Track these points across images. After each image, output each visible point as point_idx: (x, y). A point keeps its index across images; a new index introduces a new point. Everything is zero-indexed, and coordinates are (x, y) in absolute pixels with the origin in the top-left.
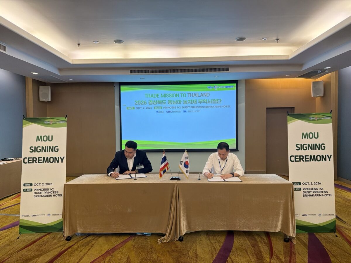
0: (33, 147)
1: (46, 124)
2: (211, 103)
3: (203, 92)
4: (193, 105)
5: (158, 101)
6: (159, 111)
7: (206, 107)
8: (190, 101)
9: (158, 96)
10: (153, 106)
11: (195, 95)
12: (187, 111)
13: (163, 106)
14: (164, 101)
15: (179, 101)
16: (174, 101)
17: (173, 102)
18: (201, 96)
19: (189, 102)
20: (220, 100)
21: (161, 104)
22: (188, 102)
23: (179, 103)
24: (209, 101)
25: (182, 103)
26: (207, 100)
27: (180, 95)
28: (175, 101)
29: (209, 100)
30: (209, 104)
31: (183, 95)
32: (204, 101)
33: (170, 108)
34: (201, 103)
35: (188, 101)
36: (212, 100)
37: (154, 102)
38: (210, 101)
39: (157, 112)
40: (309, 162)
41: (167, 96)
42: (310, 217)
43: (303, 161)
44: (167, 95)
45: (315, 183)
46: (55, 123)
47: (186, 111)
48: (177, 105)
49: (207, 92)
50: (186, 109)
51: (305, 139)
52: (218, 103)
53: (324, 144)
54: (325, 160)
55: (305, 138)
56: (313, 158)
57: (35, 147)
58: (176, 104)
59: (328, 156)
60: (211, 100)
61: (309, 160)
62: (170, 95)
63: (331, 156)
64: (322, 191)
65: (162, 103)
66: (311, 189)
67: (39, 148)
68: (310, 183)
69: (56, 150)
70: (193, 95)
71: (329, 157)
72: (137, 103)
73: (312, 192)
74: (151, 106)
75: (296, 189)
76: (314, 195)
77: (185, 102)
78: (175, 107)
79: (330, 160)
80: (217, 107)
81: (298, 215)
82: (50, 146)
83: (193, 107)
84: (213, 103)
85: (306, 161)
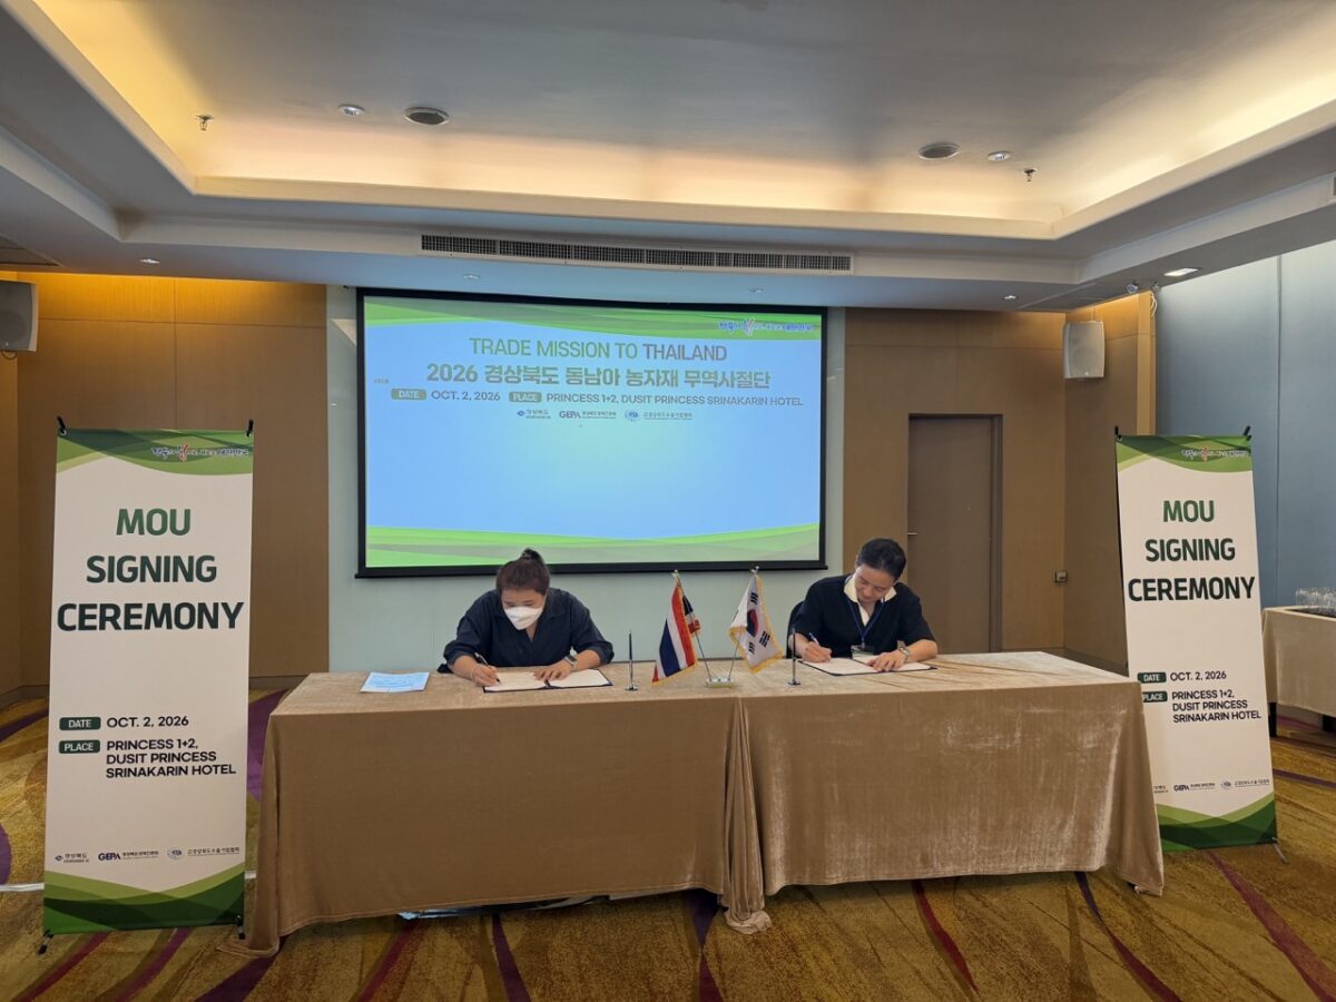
0: (101, 559)
1: (160, 459)
2: (733, 386)
3: (702, 343)
4: (665, 390)
5: (525, 367)
6: (529, 411)
7: (712, 401)
8: (653, 376)
9: (526, 351)
10: (504, 389)
11: (671, 352)
12: (641, 414)
13: (544, 389)
14: (548, 372)
15: (608, 374)
16: (589, 372)
17: (586, 374)
18: (694, 356)
19: (649, 379)
20: (764, 377)
21: (538, 383)
22: (644, 380)
23: (608, 380)
24: (724, 379)
25: (623, 380)
26: (716, 372)
27: (614, 350)
28: (595, 372)
29: (724, 373)
30: (725, 392)
31: (624, 348)
32: (707, 375)
33: (575, 398)
34: (693, 386)
35: (645, 375)
36: (736, 376)
37: (510, 374)
38: (728, 377)
39: (520, 413)
40: (1189, 600)
41: (564, 352)
42: (1198, 791)
43: (1171, 598)
44: (563, 345)
45: (1210, 675)
46: (200, 457)
47: (636, 415)
48: (602, 390)
49: (718, 342)
50: (636, 407)
51: (1173, 522)
52: (756, 386)
53: (1230, 541)
54: (1237, 595)
55: (1173, 518)
56: (1201, 589)
57: (111, 559)
58: (599, 383)
59: (1243, 579)
60: (732, 373)
61: (1187, 593)
62: (575, 346)
63: (1252, 579)
64: (1230, 699)
65: (542, 379)
66: (1197, 695)
67: (127, 564)
68: (1193, 676)
69: (206, 574)
70: (662, 352)
71: (1248, 583)
72: (437, 375)
73: (1201, 706)
74: (494, 388)
75: (1153, 697)
76: (1207, 717)
77: (634, 378)
78: (595, 398)
79: (1249, 596)
80: (754, 401)
81: (1162, 789)
82: (177, 554)
83: (663, 399)
84: (739, 386)
85: (1178, 598)
